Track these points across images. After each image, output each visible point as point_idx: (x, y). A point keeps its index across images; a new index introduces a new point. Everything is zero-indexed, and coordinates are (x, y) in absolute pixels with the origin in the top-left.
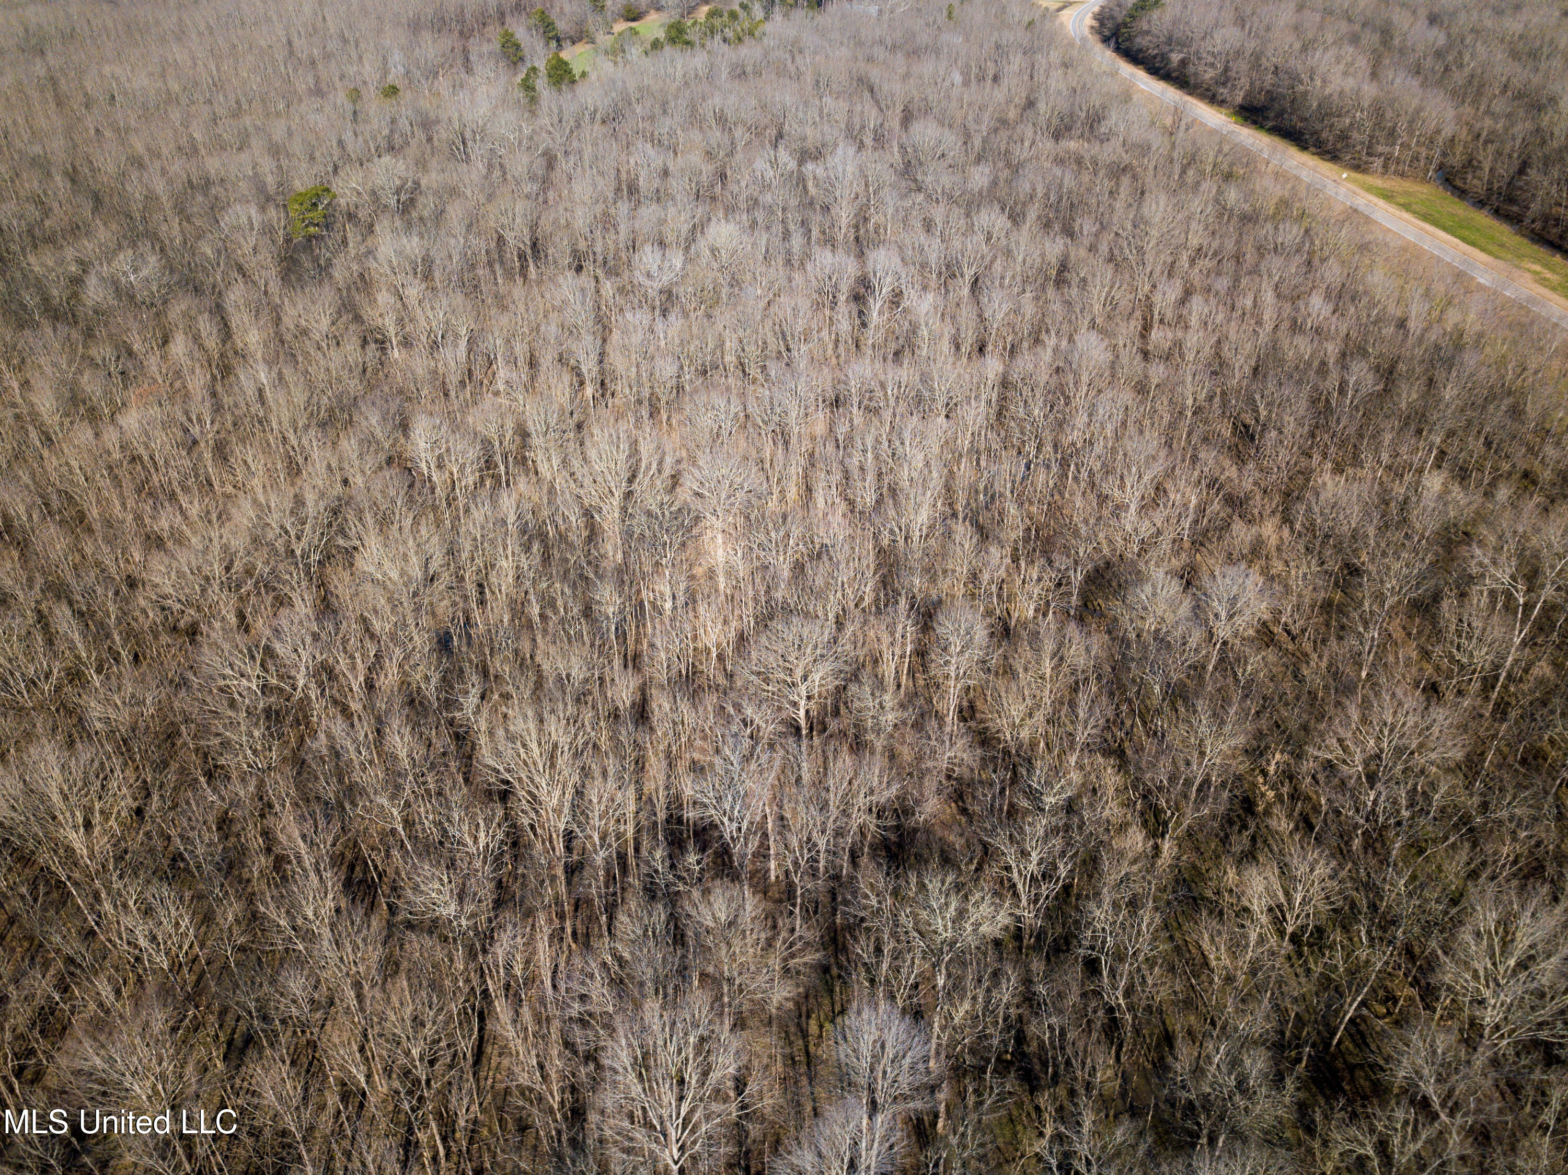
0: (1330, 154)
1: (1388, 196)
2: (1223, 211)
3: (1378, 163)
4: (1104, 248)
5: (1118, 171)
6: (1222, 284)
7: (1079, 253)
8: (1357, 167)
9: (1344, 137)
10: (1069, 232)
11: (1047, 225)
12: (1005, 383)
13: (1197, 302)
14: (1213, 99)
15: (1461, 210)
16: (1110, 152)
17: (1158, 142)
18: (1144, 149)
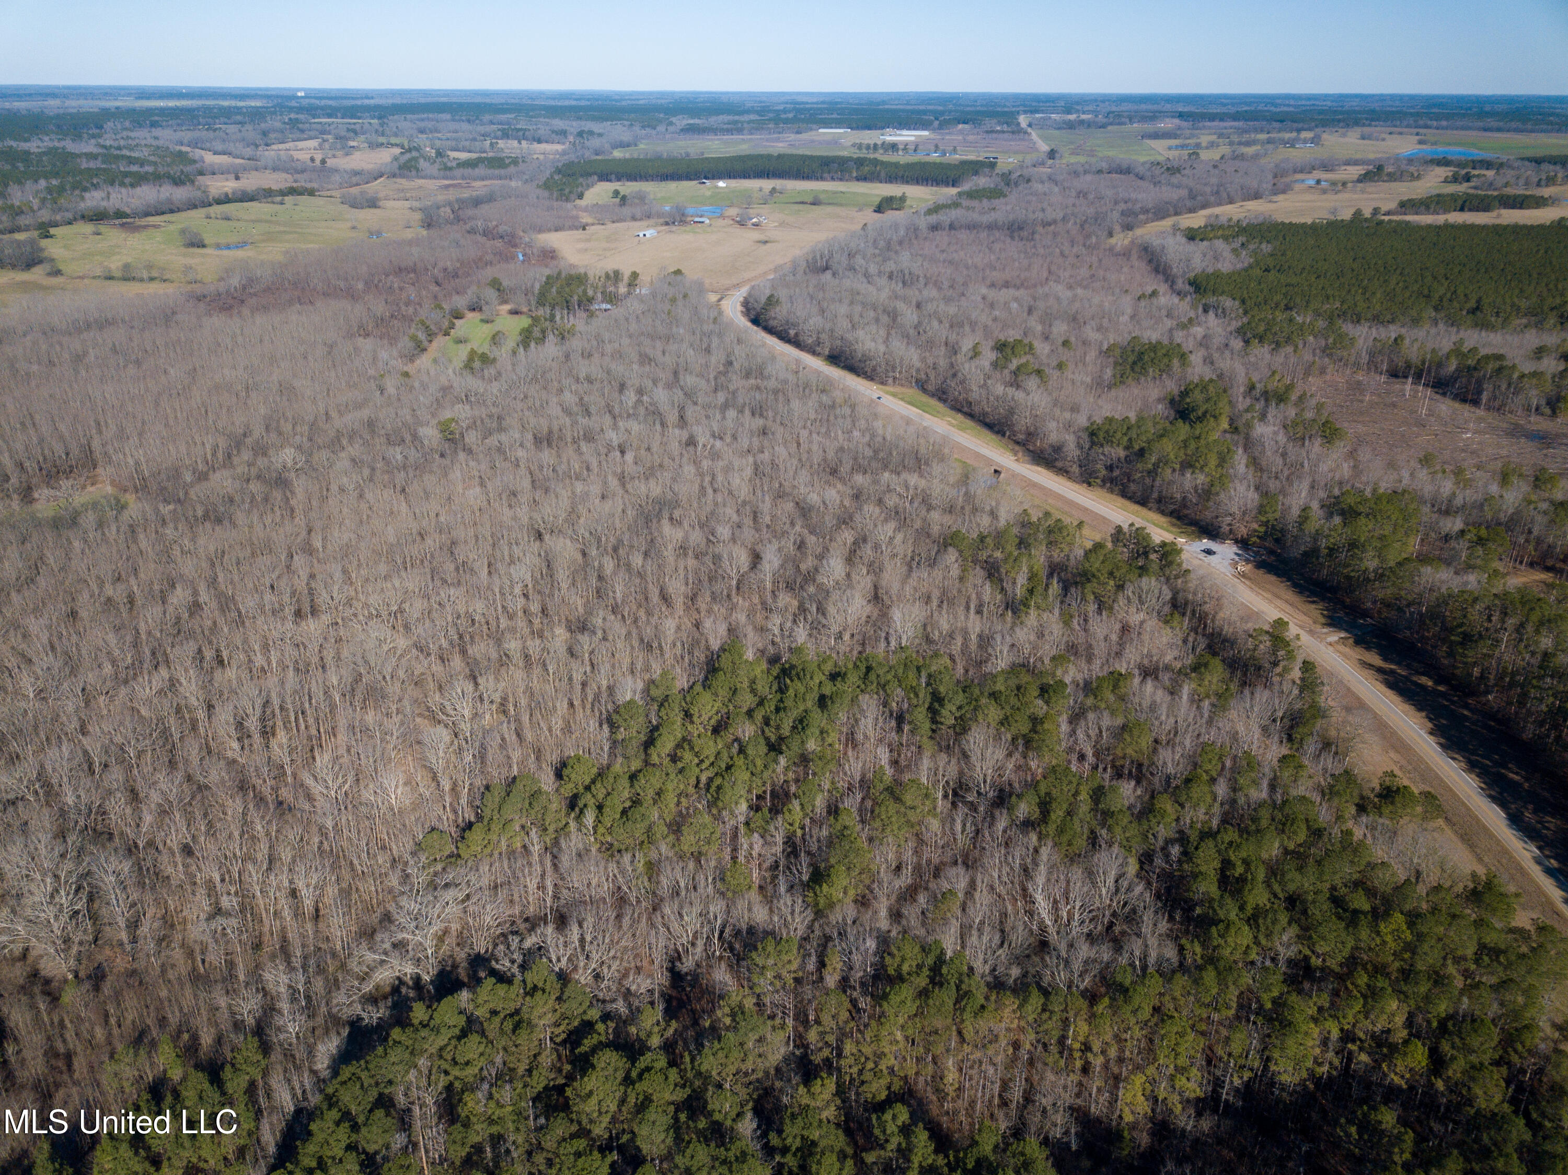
0: (871, 378)
1: (894, 395)
2: (821, 404)
3: (890, 381)
4: (778, 421)
5: (776, 392)
6: (823, 430)
7: (769, 423)
8: (883, 383)
9: (874, 370)
10: (761, 415)
11: (753, 414)
12: (755, 463)
13: (814, 436)
14: (814, 353)
15: (925, 399)
16: (772, 384)
17: (791, 378)
18: (786, 382)
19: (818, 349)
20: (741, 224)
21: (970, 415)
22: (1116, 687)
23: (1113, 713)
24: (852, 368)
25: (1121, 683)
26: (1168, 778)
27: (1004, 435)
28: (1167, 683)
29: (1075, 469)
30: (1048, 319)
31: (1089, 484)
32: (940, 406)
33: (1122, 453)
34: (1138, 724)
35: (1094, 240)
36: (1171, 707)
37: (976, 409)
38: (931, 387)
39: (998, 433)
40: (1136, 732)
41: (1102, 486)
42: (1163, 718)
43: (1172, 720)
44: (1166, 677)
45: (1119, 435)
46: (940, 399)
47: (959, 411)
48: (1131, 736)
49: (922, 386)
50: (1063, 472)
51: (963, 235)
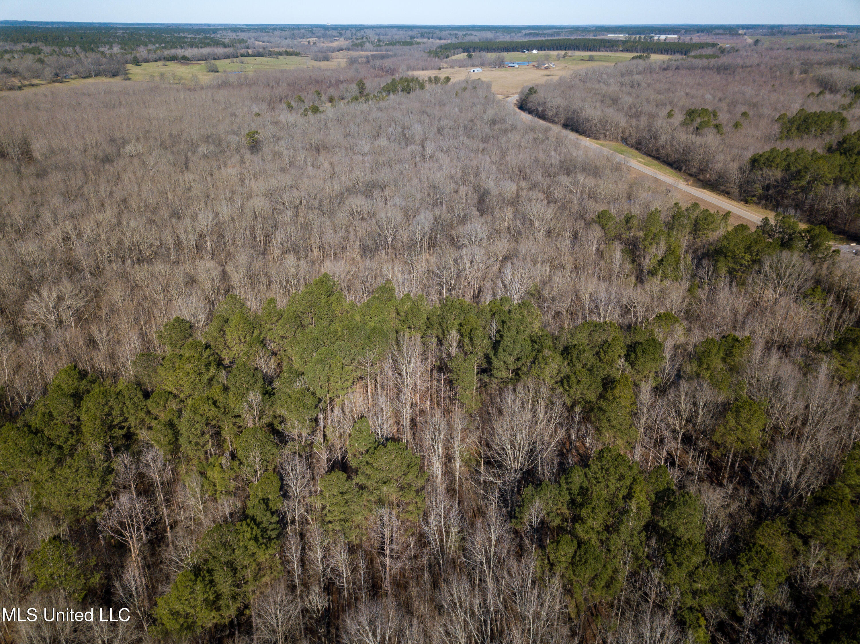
15: (625, 148)
19: (556, 119)
20: (538, 68)
21: (657, 158)
22: (729, 353)
23: (716, 385)
24: (577, 130)
25: (736, 351)
26: (786, 488)
27: (680, 170)
28: (799, 359)
29: (736, 191)
30: (733, 104)
31: (746, 202)
32: (636, 152)
33: (779, 174)
34: (751, 401)
35: (778, 73)
36: (801, 387)
37: (663, 153)
38: (632, 141)
39: (676, 169)
40: (744, 414)
41: (758, 204)
42: (789, 399)
43: (801, 404)
44: (797, 354)
45: (778, 160)
46: (637, 149)
47: (650, 155)
48: (737, 417)
49: (625, 140)
50: (727, 194)
51: (683, 72)
